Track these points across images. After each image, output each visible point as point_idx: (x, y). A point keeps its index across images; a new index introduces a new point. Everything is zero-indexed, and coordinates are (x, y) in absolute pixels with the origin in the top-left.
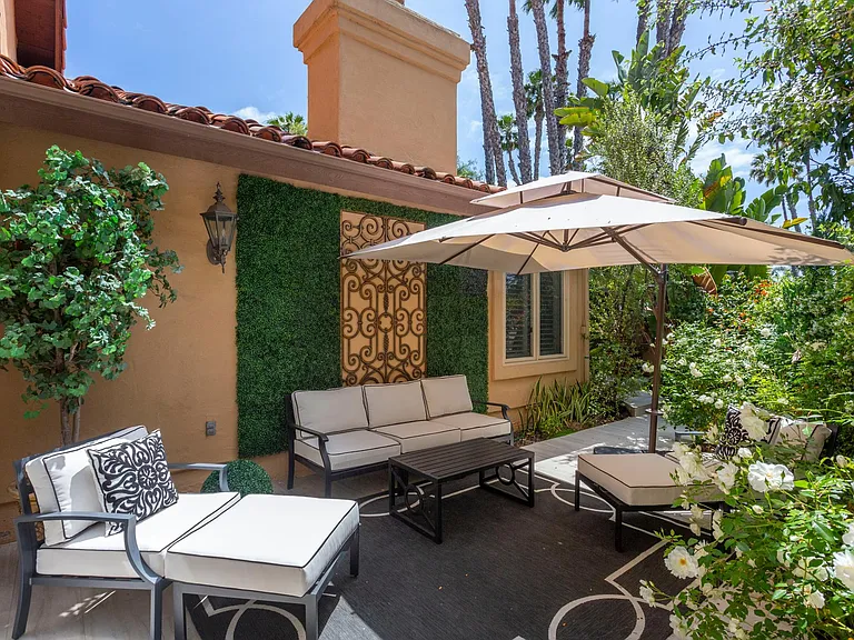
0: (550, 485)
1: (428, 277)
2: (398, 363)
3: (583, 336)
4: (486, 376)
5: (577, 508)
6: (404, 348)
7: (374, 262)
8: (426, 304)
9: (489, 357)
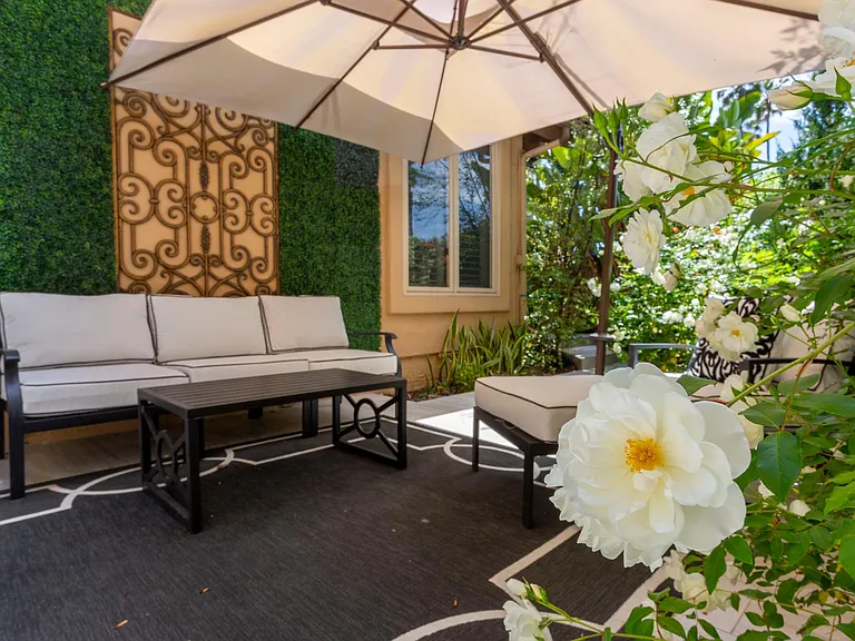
0: (445, 440)
1: (280, 148)
2: (228, 273)
3: (519, 268)
4: (378, 306)
5: (475, 468)
6: (239, 252)
7: (180, 108)
8: (277, 188)
9: (382, 280)
